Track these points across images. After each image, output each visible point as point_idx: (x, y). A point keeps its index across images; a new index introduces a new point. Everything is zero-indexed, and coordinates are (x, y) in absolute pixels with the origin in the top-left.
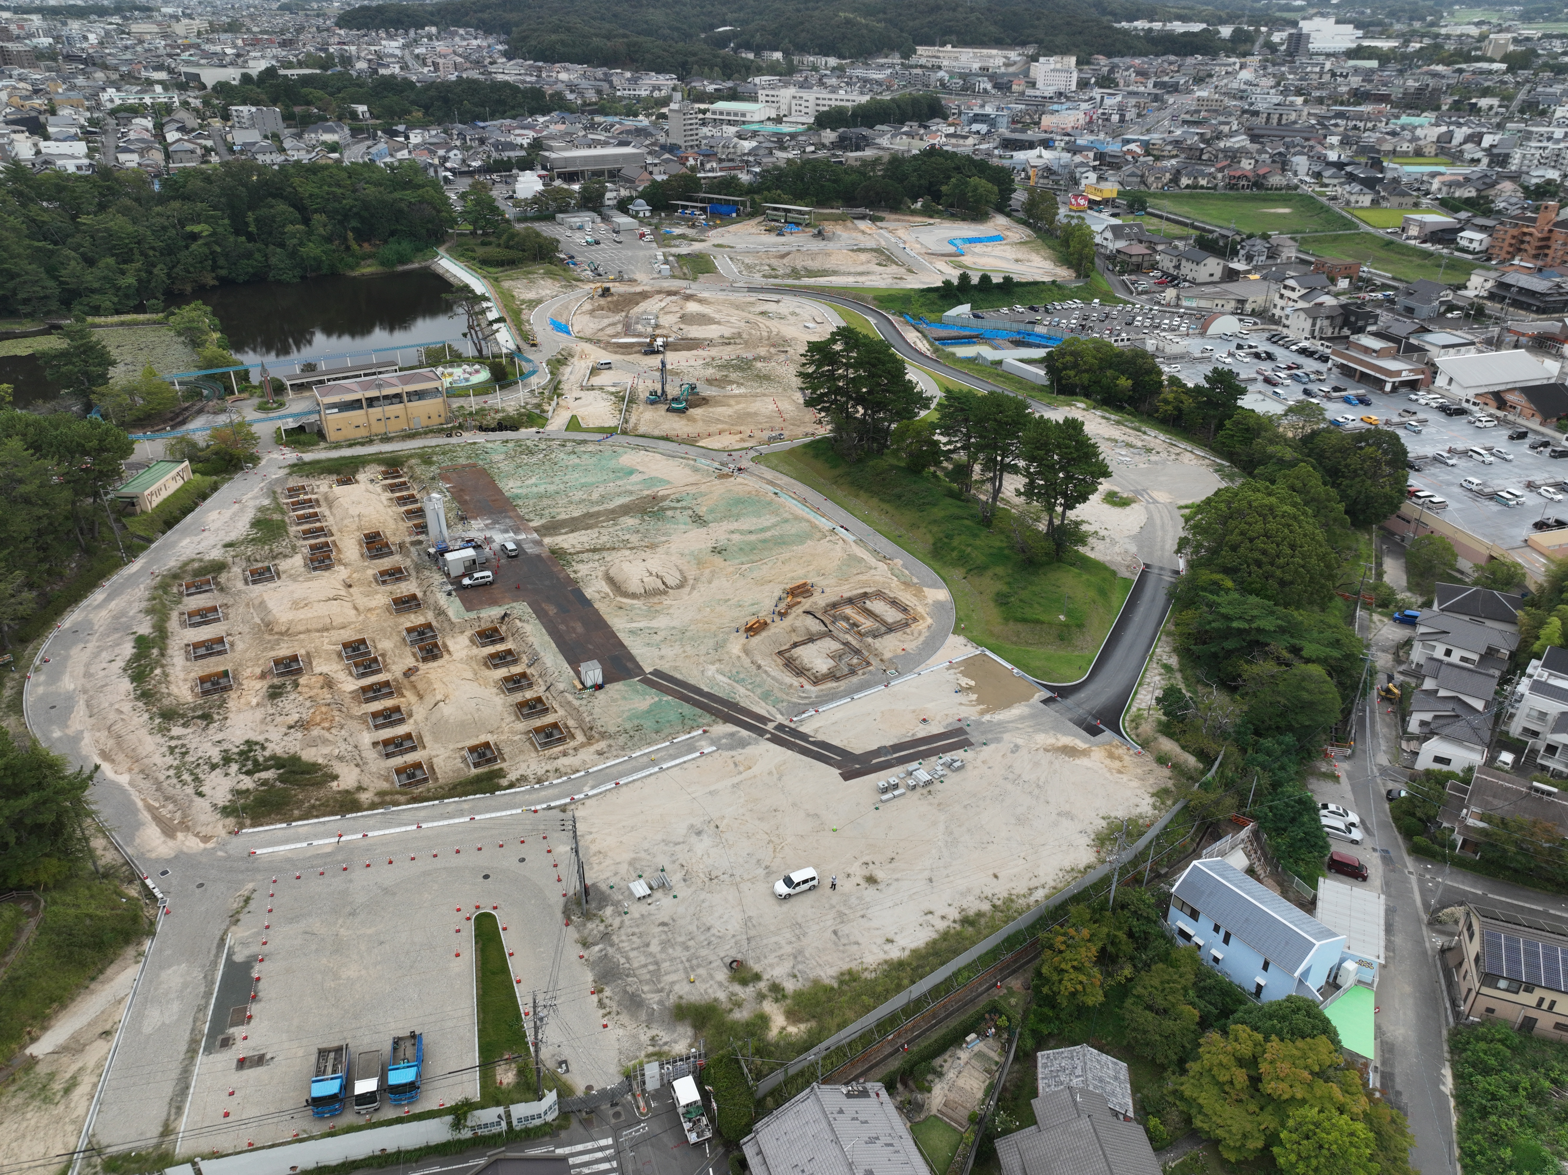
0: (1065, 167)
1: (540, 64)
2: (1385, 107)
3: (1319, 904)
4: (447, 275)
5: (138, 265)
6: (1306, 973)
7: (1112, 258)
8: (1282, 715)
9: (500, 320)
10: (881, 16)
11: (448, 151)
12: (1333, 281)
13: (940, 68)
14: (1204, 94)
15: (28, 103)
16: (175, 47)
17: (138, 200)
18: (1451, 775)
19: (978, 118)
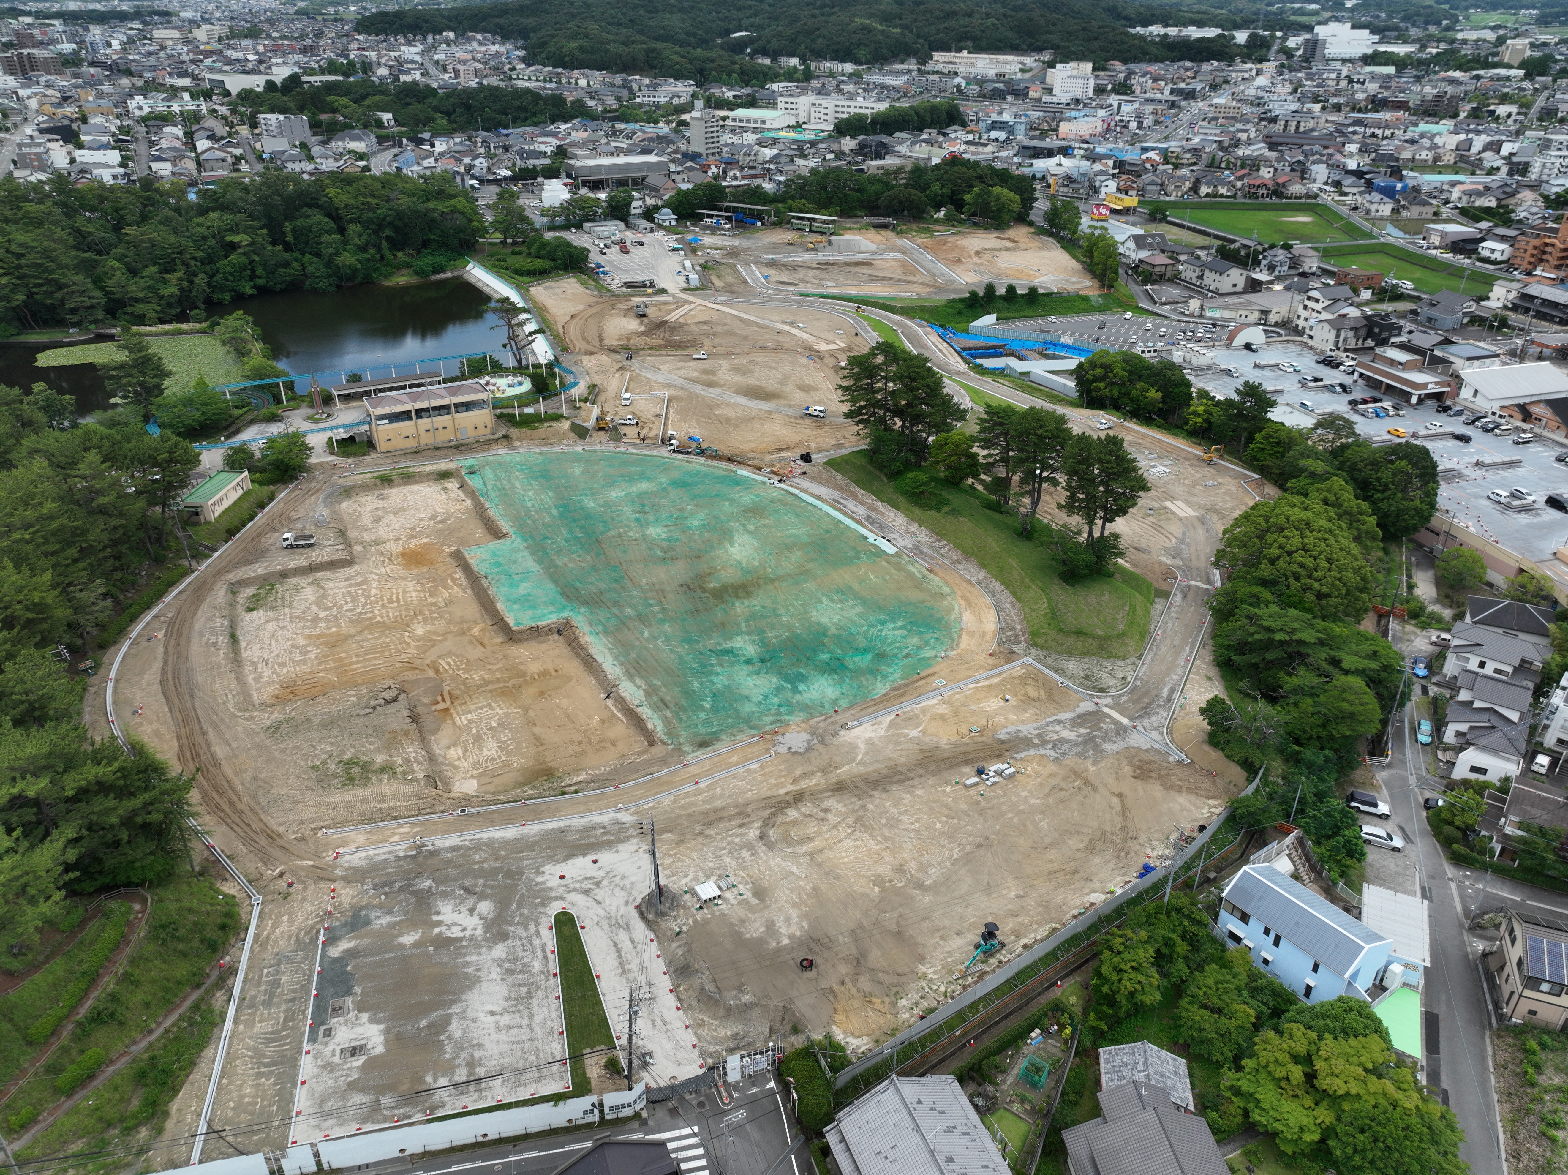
0: (1084, 175)
1: (560, 70)
2: (1404, 115)
3: (1364, 909)
5: (179, 274)
6: (1355, 975)
7: (1135, 267)
8: (1323, 725)
9: (537, 332)
10: (897, 22)
11: (474, 159)
12: (1356, 292)
13: (956, 74)
14: (1221, 101)
15: (59, 111)
16: (198, 53)
17: (177, 210)
18: (1486, 785)
19: (995, 126)
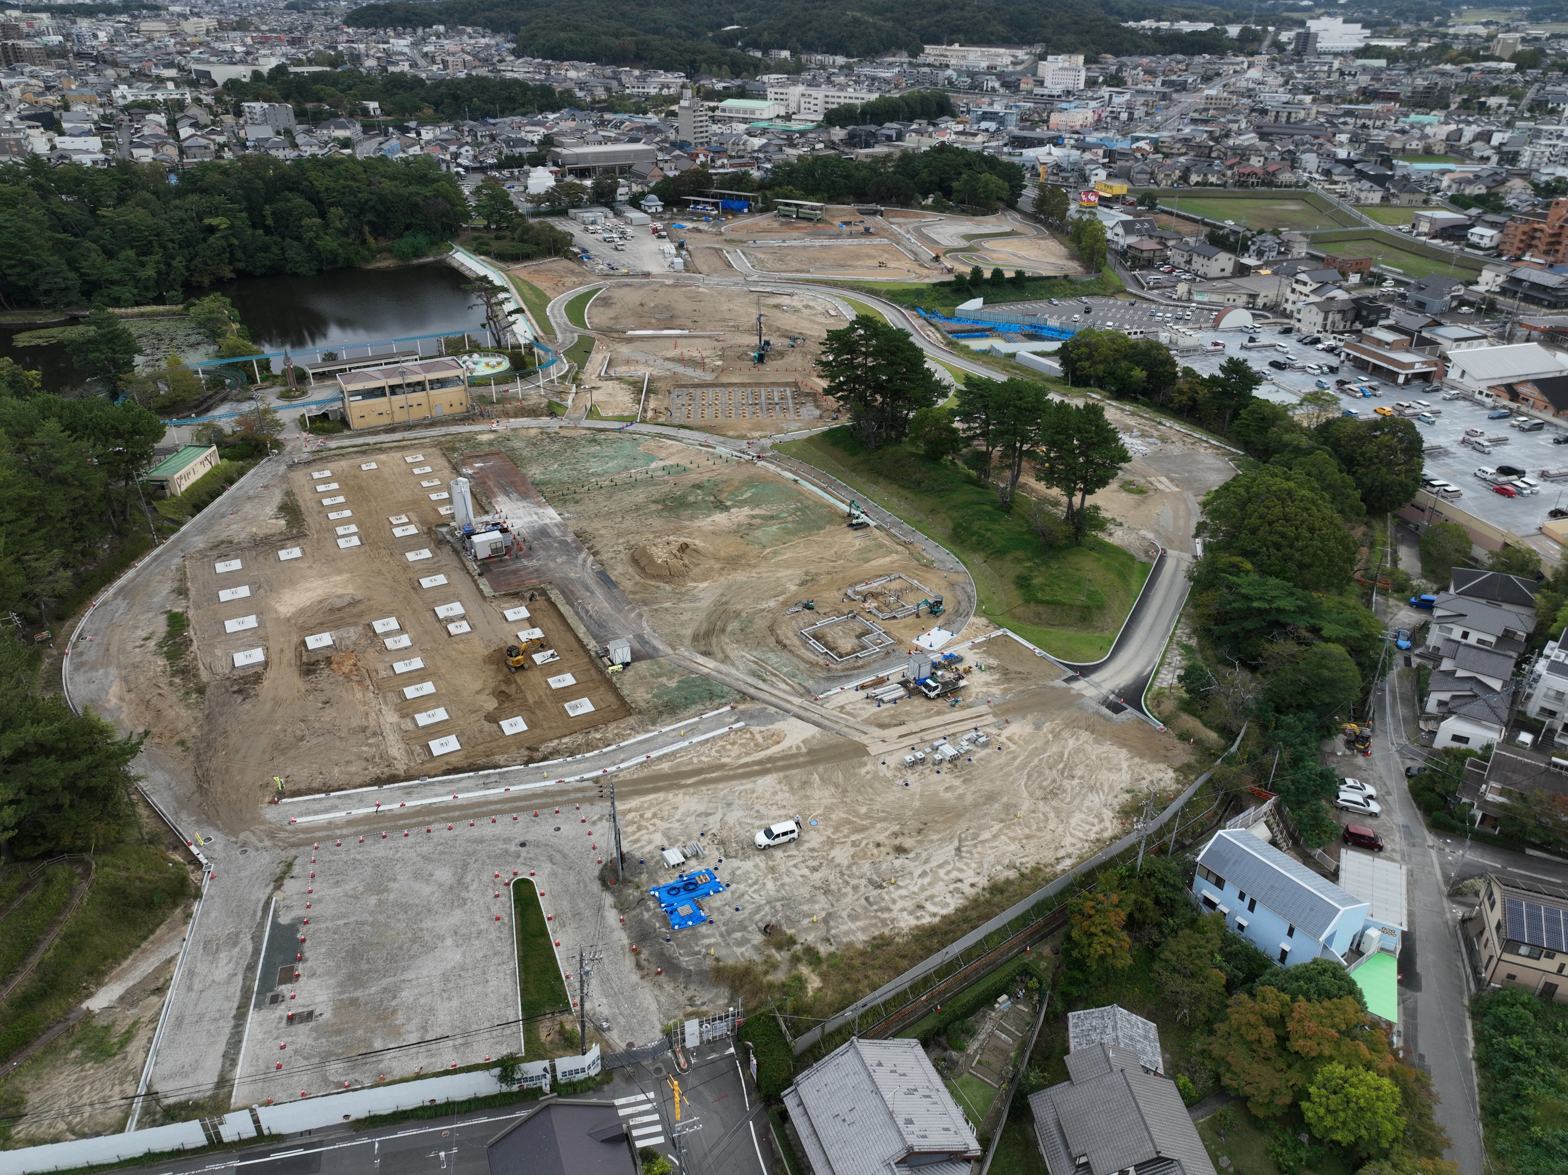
0: (1074, 164)
1: (549, 62)
2: (1394, 106)
3: (1342, 874)
4: (462, 269)
5: (157, 257)
6: (1330, 939)
7: (1124, 254)
8: (1303, 693)
9: (519, 311)
10: (889, 15)
11: (460, 147)
12: (1345, 276)
13: (947, 66)
14: (1213, 92)
15: (41, 99)
16: (185, 45)
17: (155, 193)
18: (1470, 753)
19: (986, 116)
